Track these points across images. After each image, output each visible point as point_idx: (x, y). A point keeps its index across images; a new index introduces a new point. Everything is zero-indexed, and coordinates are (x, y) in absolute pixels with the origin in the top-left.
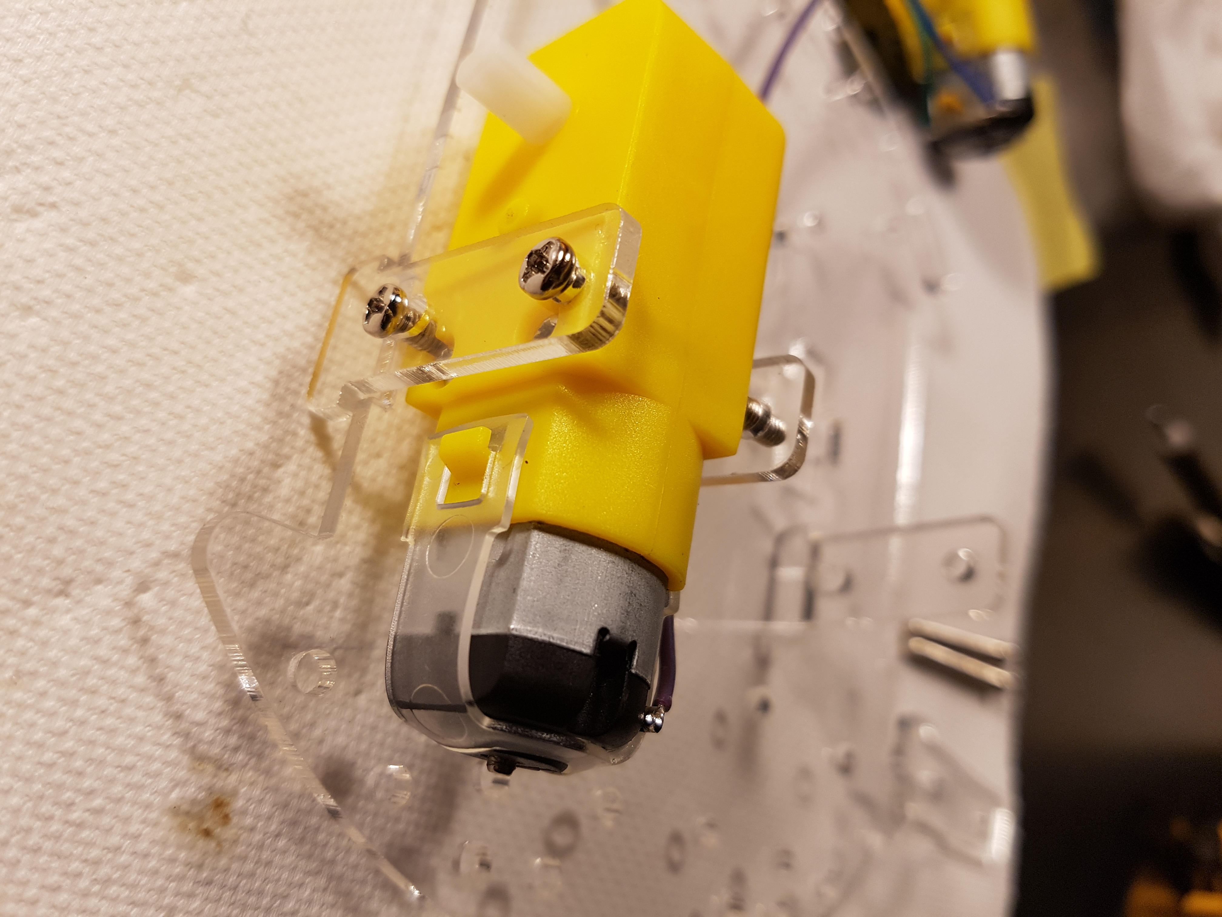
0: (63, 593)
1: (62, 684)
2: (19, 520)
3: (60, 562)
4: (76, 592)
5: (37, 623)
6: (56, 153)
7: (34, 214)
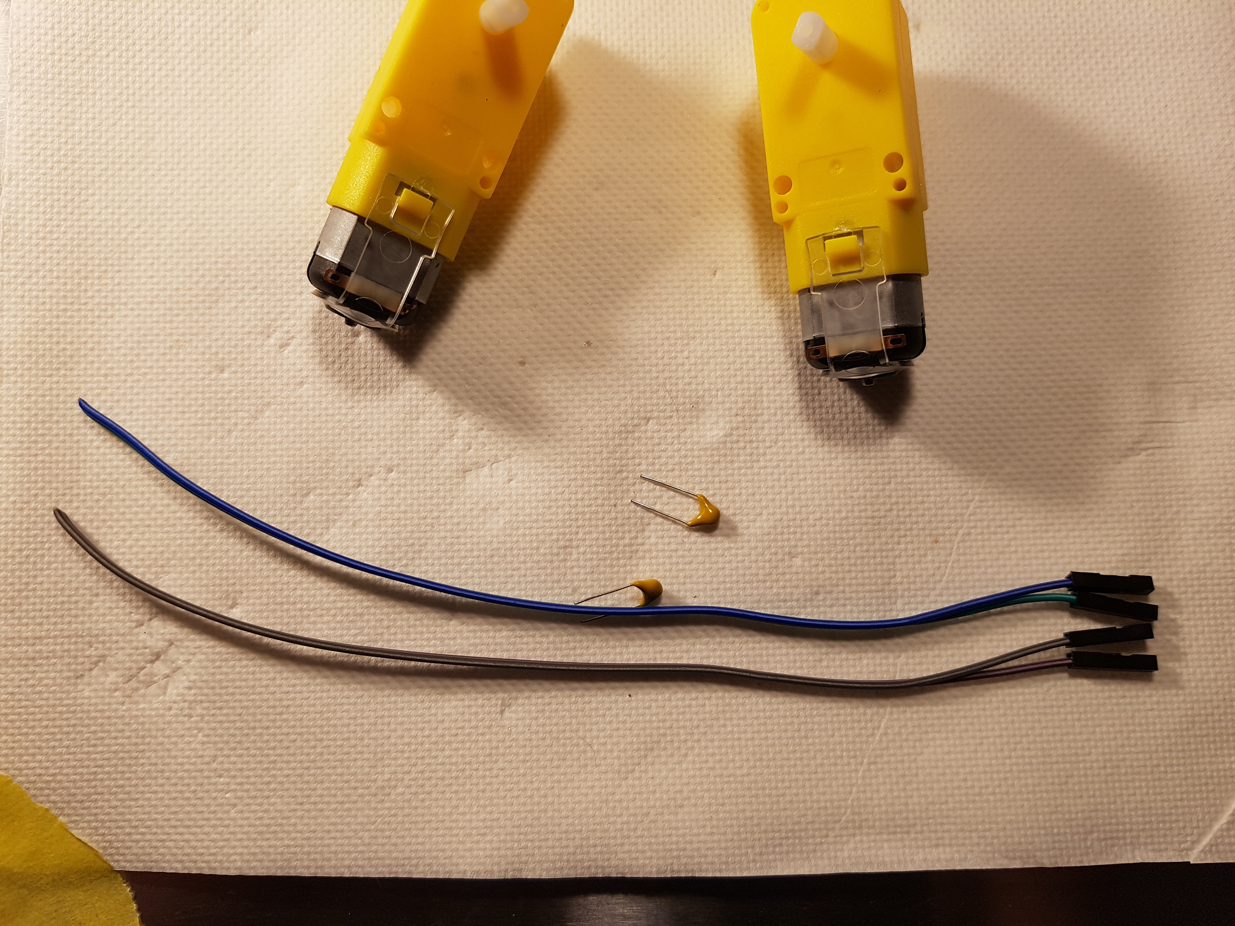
0: (359, 485)
1: (372, 520)
2: (332, 464)
3: (353, 474)
4: (364, 483)
5: (354, 500)
6: (285, 316)
7: (288, 345)
